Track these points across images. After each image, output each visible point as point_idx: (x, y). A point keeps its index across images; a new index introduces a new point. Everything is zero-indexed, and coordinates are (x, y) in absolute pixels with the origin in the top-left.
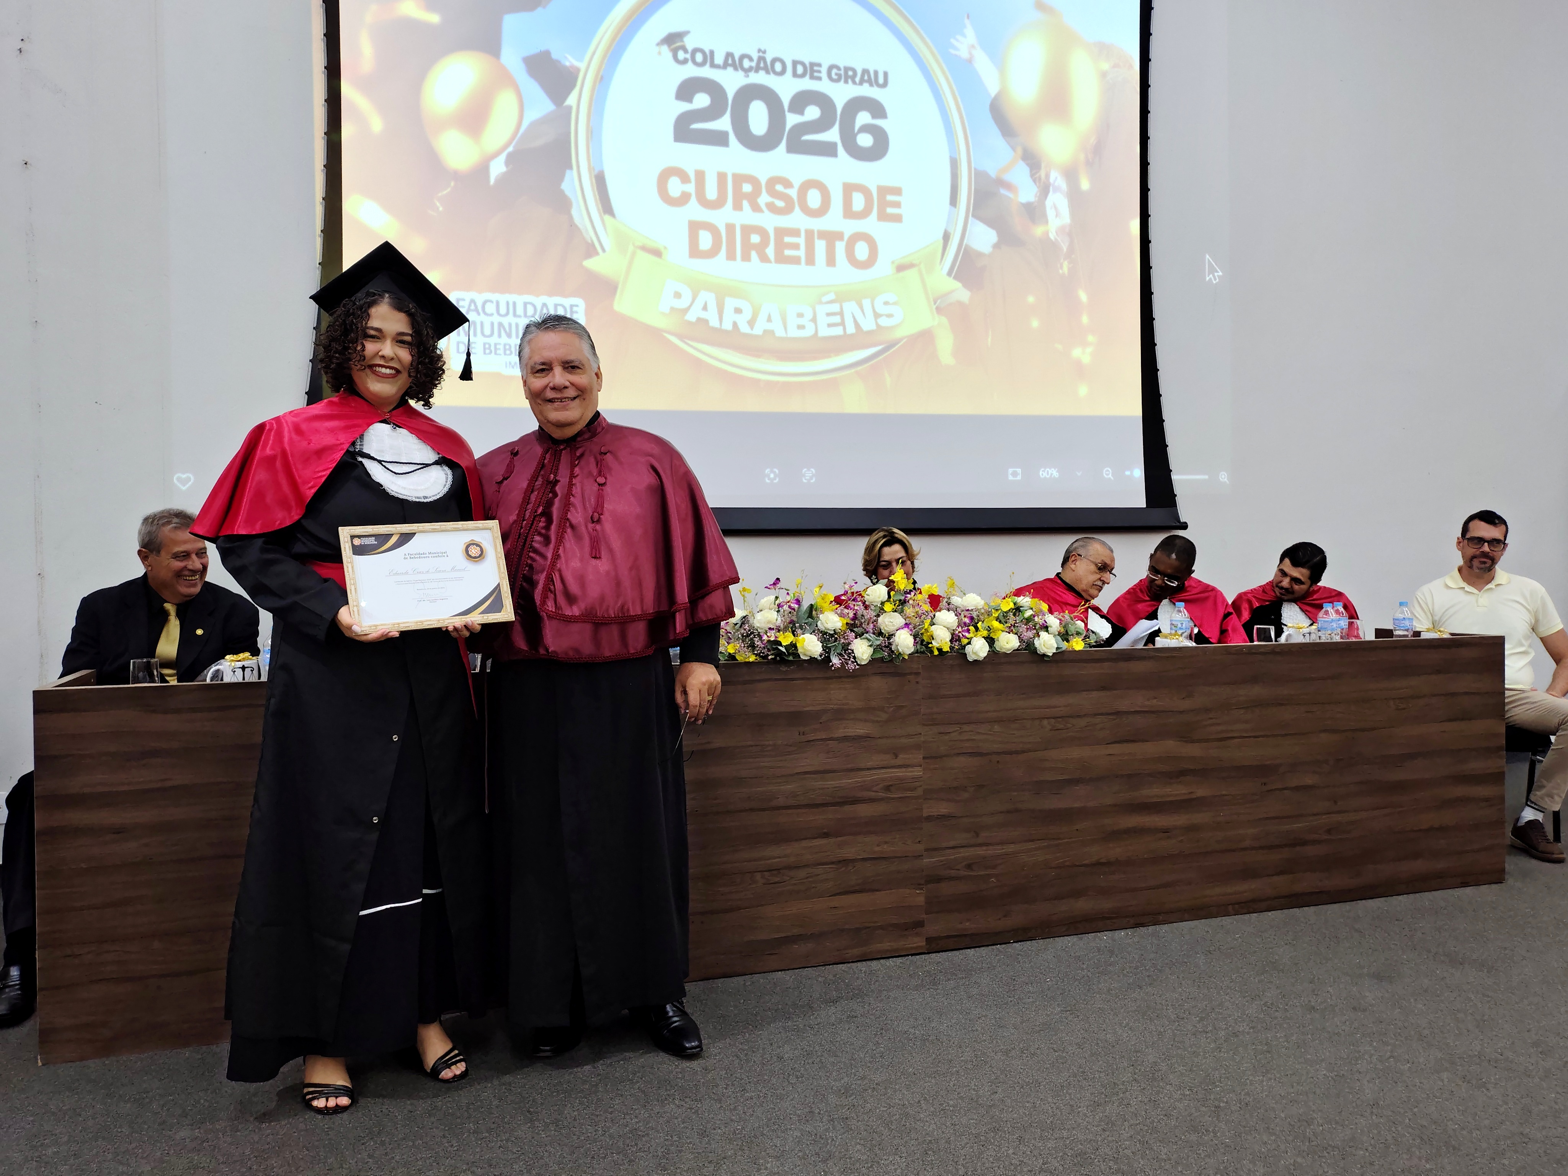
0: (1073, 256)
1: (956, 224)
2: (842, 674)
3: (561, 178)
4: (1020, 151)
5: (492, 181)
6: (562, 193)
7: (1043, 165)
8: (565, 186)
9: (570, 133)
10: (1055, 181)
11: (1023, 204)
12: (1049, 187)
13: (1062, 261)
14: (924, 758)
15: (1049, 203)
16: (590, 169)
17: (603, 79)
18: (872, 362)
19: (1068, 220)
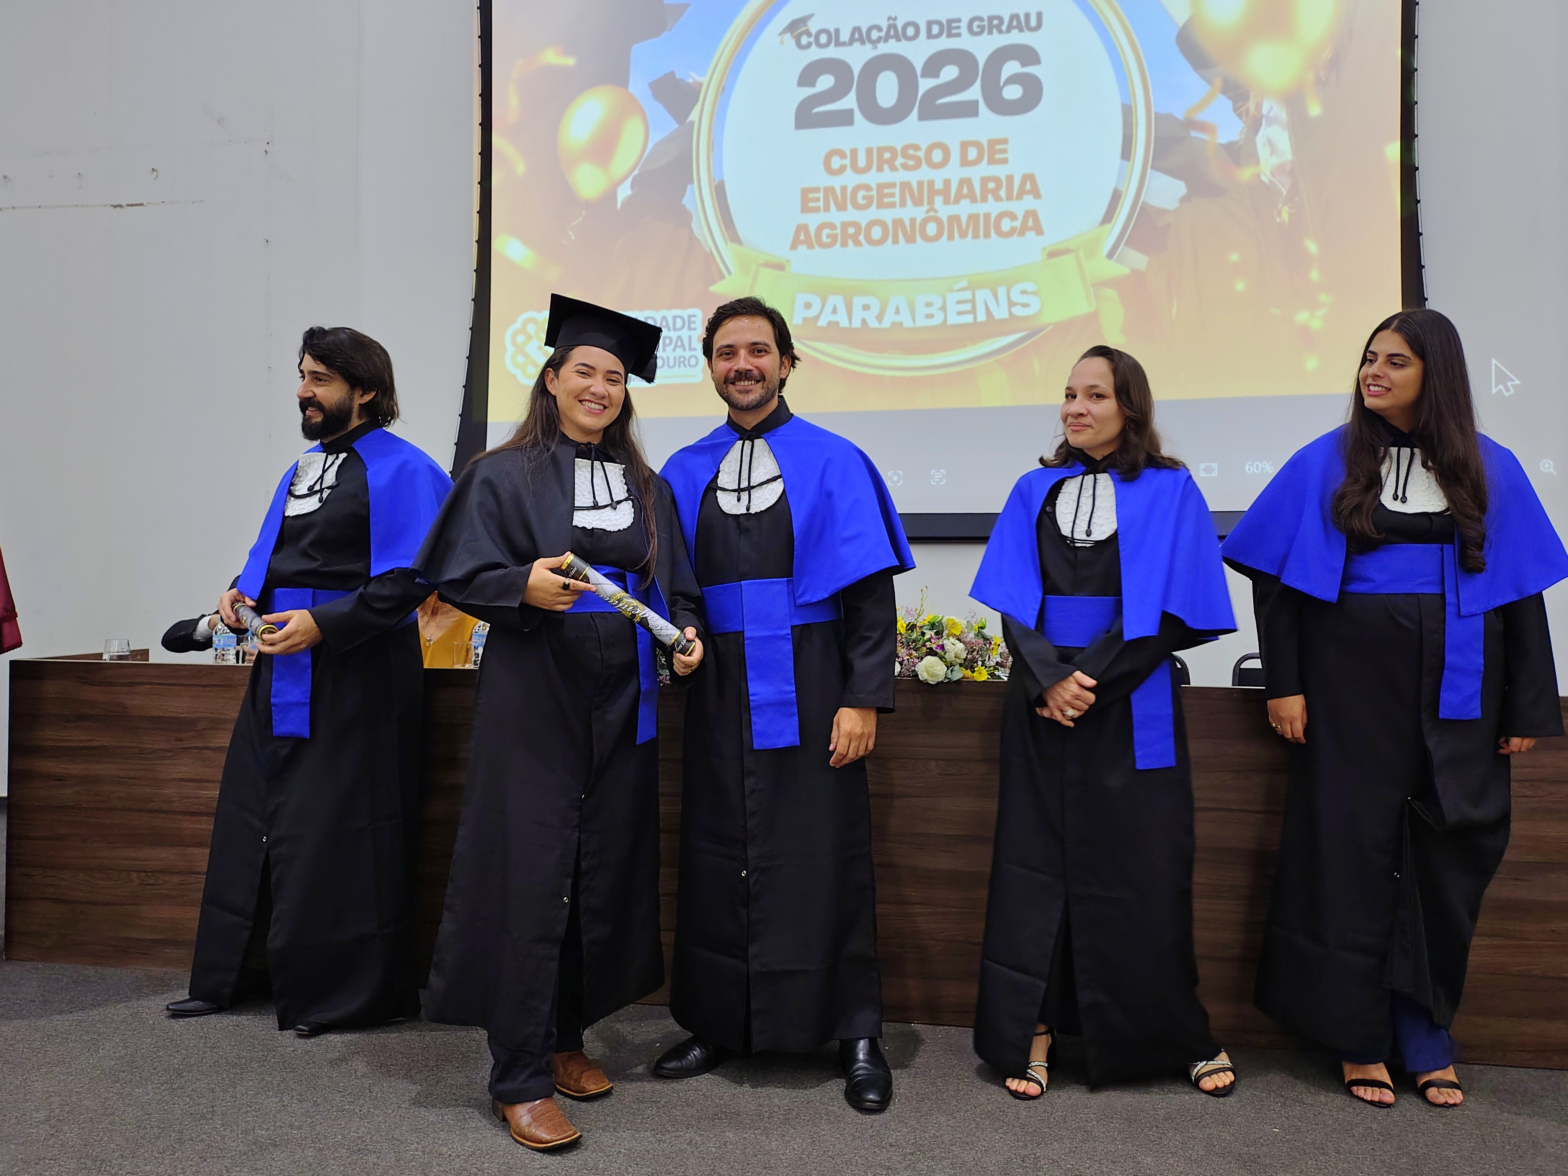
1: (1129, 181)
3: (682, 194)
4: (1218, 82)
5: (619, 205)
7: (1251, 95)
8: (686, 202)
9: (691, 148)
10: (1269, 112)
11: (1221, 145)
12: (1261, 120)
13: (1280, 206)
15: (1260, 139)
16: (710, 179)
17: (725, 91)
18: (1018, 348)
19: (1289, 157)
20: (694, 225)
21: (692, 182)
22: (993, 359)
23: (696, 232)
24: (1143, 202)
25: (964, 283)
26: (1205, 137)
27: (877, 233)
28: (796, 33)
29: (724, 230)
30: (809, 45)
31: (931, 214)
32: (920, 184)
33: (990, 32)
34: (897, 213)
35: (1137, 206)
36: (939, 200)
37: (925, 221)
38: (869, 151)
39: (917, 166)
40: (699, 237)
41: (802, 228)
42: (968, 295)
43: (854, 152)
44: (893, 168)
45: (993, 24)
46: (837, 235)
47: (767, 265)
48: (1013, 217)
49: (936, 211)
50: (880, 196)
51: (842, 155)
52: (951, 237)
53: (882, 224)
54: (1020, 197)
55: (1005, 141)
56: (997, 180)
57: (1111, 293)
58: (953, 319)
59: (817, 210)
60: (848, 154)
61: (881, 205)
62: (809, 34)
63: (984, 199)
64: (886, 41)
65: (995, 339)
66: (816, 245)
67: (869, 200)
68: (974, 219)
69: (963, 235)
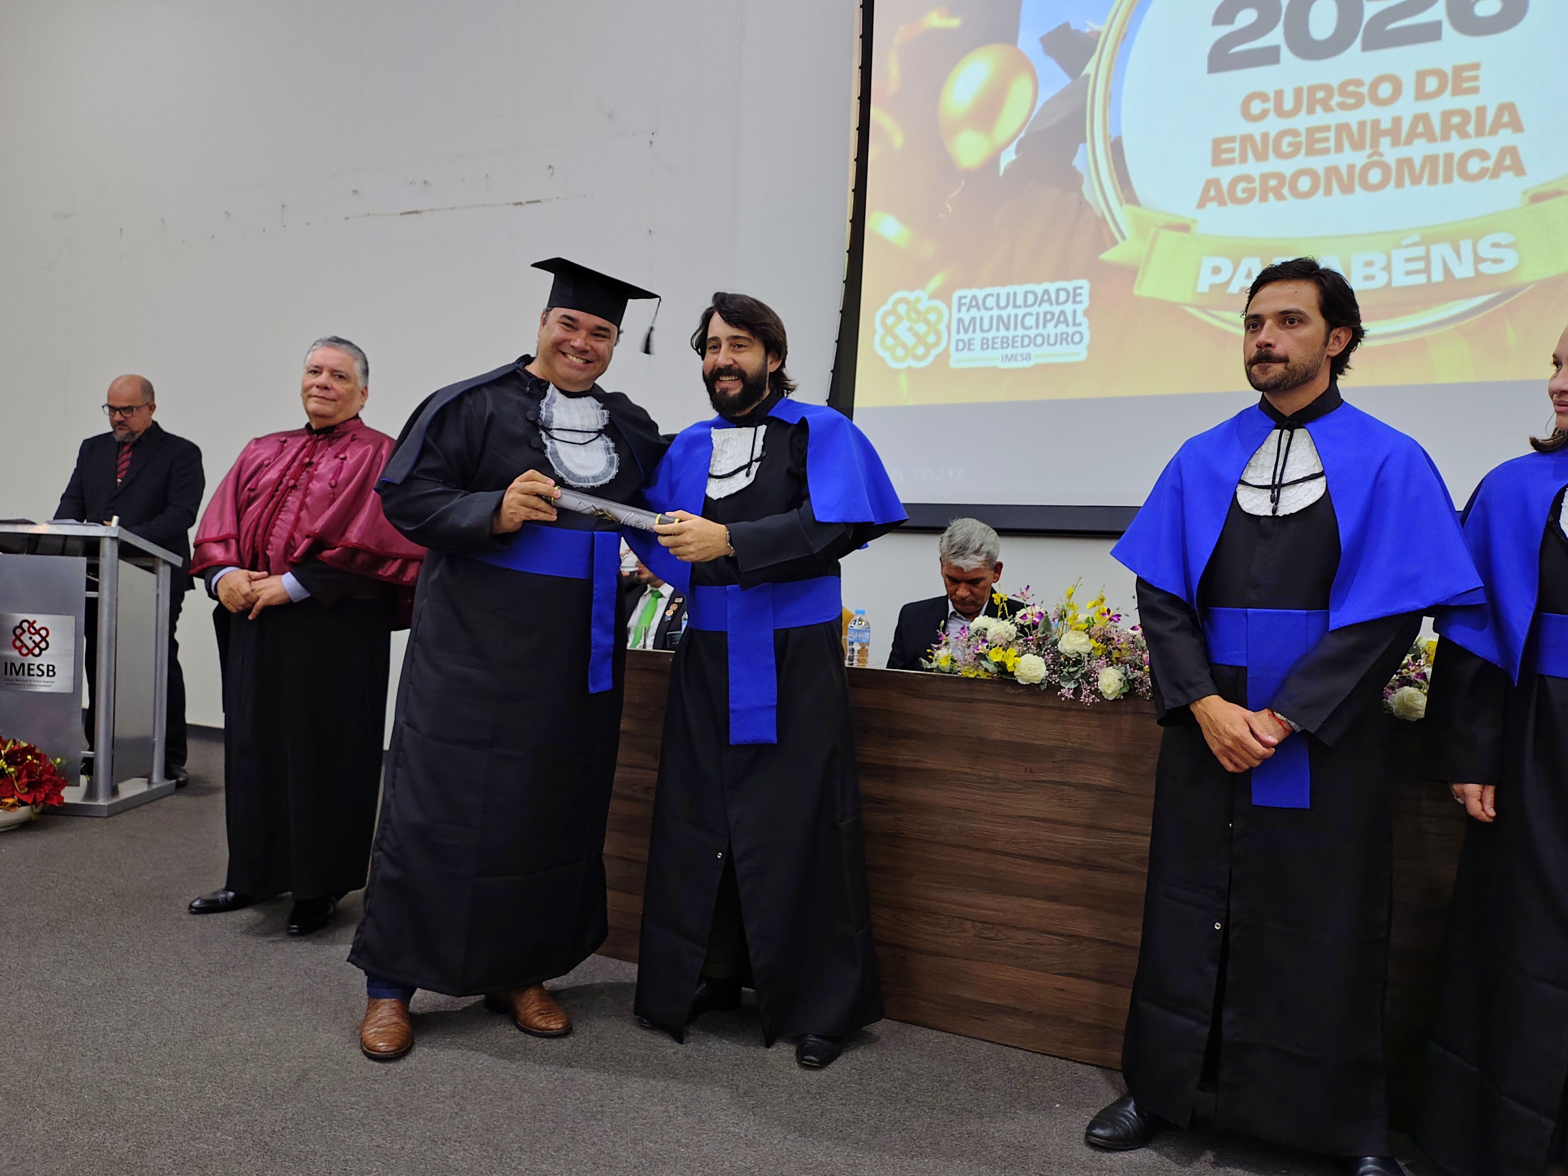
3: (1073, 154)
5: (1002, 172)
6: (1074, 167)
8: (1077, 162)
9: (1084, 105)
16: (1105, 137)
17: (1126, 38)
18: (1484, 313)
20: (1085, 188)
21: (1085, 141)
22: (1452, 327)
23: (1087, 196)
25: (1416, 238)
27: (1304, 184)
29: (1120, 192)
31: (1375, 158)
32: (1362, 125)
34: (1332, 159)
36: (1385, 143)
37: (1367, 168)
38: (1298, 92)
39: (1360, 103)
40: (1090, 201)
41: (1213, 183)
42: (1420, 251)
43: (1279, 94)
44: (1328, 109)
46: (1254, 189)
47: (1169, 227)
48: (1483, 155)
49: (1381, 155)
50: (1311, 141)
51: (1264, 97)
52: (1400, 184)
53: (1311, 173)
54: (1494, 131)
55: (1476, 66)
56: (1463, 113)
58: (1400, 280)
59: (1232, 161)
60: (1271, 95)
61: (1311, 152)
63: (1445, 137)
65: (1456, 303)
66: (1228, 202)
67: (1296, 148)
68: (1431, 161)
69: (1416, 180)
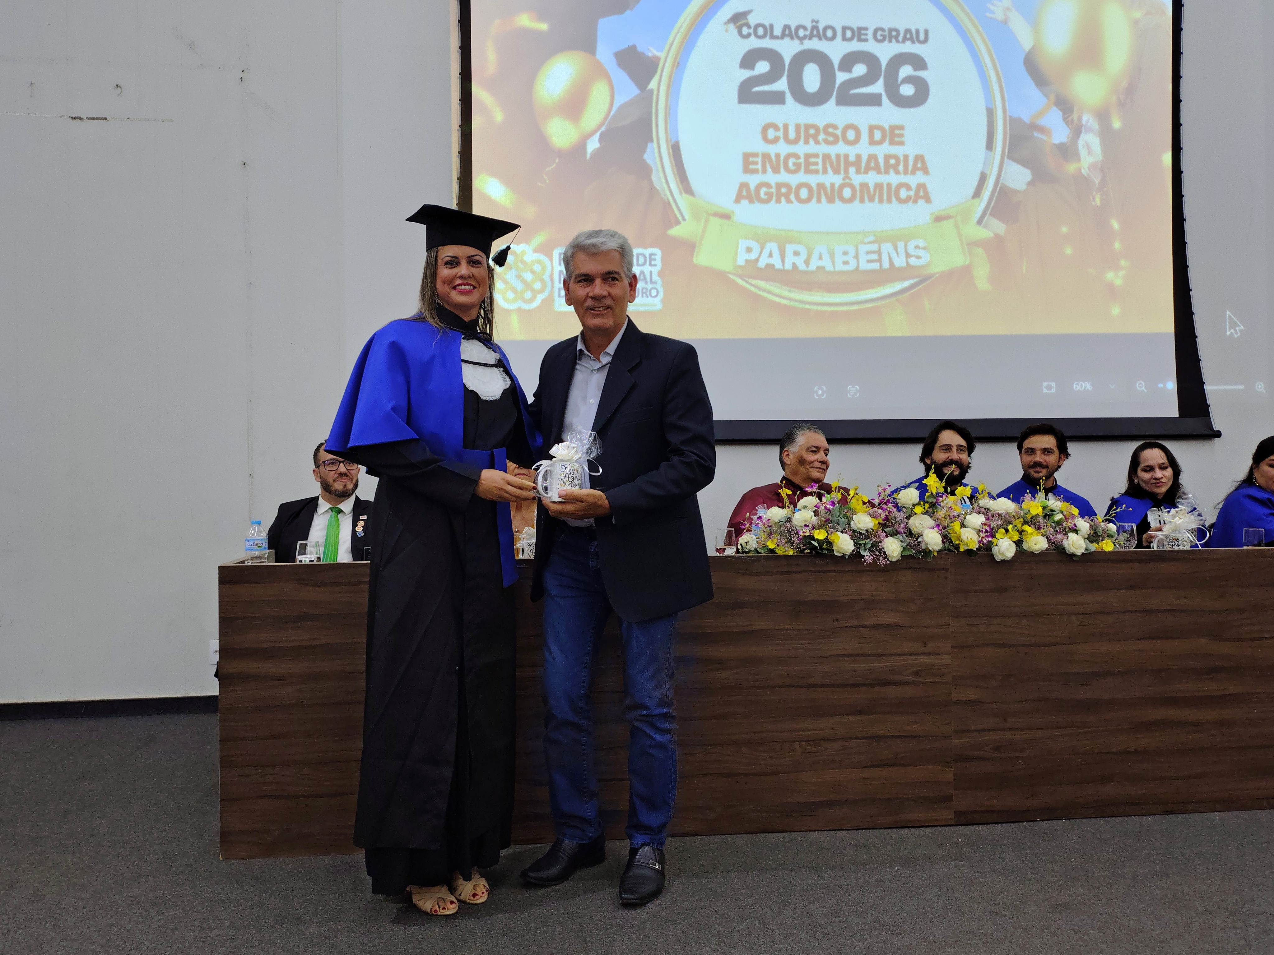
0: (1105, 189)
1: (992, 167)
2: (874, 568)
3: (644, 150)
4: (1052, 97)
5: (588, 156)
6: (645, 161)
7: (1075, 109)
8: (647, 156)
9: (651, 113)
10: (1087, 122)
11: (1055, 145)
12: (1082, 128)
13: (1094, 193)
14: (952, 647)
15: (1081, 142)
16: (667, 141)
17: (679, 65)
18: (912, 291)
19: (1100, 157)
20: (654, 177)
21: (652, 141)
22: (895, 299)
23: (656, 184)
24: (1002, 184)
25: (872, 238)
26: (1044, 137)
27: (804, 193)
28: (738, 24)
29: (680, 184)
30: (749, 35)
31: (847, 181)
32: (838, 156)
33: (890, 41)
34: (821, 178)
35: (998, 186)
36: (852, 170)
37: (842, 187)
38: (798, 127)
39: (835, 142)
40: (659, 189)
41: (744, 186)
42: (875, 247)
43: (786, 127)
44: (817, 142)
45: (892, 35)
46: (772, 193)
47: (716, 215)
48: (909, 188)
49: (850, 179)
50: (807, 163)
51: (776, 128)
52: (862, 201)
53: (807, 186)
54: (913, 173)
55: (902, 128)
56: (896, 157)
57: (980, 251)
58: (865, 266)
59: (756, 171)
60: (781, 127)
61: (808, 171)
62: (749, 27)
63: (887, 172)
64: (811, 37)
65: (897, 283)
66: (755, 201)
67: (798, 167)
68: (879, 186)
69: (871, 199)
